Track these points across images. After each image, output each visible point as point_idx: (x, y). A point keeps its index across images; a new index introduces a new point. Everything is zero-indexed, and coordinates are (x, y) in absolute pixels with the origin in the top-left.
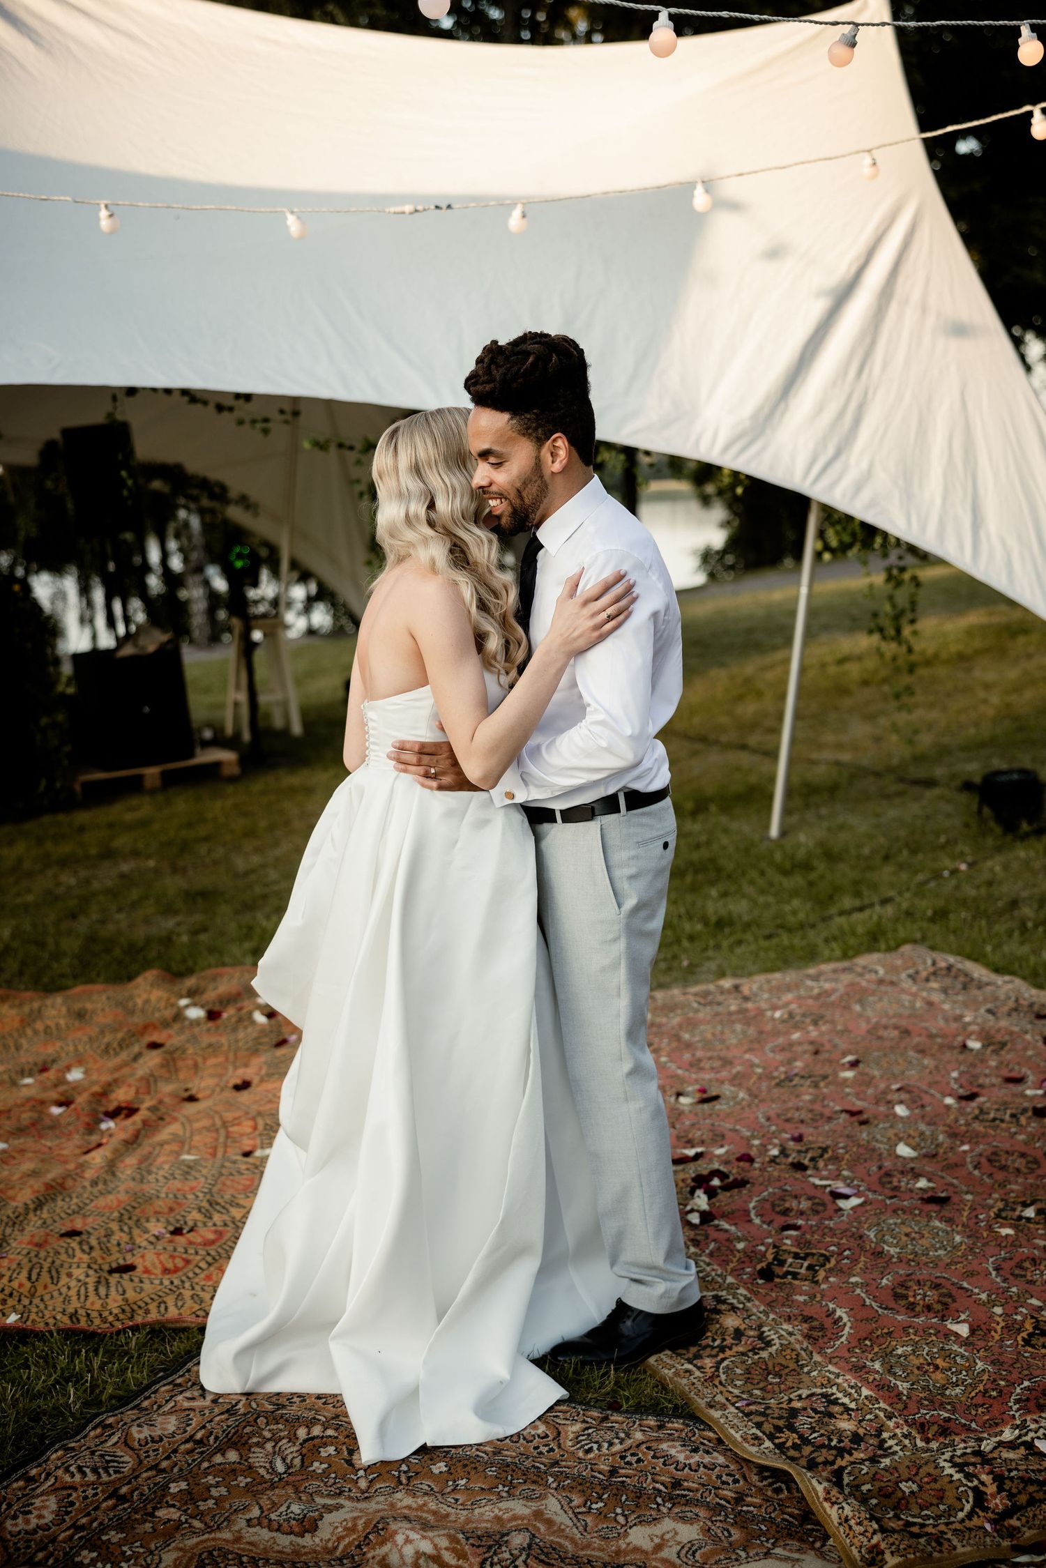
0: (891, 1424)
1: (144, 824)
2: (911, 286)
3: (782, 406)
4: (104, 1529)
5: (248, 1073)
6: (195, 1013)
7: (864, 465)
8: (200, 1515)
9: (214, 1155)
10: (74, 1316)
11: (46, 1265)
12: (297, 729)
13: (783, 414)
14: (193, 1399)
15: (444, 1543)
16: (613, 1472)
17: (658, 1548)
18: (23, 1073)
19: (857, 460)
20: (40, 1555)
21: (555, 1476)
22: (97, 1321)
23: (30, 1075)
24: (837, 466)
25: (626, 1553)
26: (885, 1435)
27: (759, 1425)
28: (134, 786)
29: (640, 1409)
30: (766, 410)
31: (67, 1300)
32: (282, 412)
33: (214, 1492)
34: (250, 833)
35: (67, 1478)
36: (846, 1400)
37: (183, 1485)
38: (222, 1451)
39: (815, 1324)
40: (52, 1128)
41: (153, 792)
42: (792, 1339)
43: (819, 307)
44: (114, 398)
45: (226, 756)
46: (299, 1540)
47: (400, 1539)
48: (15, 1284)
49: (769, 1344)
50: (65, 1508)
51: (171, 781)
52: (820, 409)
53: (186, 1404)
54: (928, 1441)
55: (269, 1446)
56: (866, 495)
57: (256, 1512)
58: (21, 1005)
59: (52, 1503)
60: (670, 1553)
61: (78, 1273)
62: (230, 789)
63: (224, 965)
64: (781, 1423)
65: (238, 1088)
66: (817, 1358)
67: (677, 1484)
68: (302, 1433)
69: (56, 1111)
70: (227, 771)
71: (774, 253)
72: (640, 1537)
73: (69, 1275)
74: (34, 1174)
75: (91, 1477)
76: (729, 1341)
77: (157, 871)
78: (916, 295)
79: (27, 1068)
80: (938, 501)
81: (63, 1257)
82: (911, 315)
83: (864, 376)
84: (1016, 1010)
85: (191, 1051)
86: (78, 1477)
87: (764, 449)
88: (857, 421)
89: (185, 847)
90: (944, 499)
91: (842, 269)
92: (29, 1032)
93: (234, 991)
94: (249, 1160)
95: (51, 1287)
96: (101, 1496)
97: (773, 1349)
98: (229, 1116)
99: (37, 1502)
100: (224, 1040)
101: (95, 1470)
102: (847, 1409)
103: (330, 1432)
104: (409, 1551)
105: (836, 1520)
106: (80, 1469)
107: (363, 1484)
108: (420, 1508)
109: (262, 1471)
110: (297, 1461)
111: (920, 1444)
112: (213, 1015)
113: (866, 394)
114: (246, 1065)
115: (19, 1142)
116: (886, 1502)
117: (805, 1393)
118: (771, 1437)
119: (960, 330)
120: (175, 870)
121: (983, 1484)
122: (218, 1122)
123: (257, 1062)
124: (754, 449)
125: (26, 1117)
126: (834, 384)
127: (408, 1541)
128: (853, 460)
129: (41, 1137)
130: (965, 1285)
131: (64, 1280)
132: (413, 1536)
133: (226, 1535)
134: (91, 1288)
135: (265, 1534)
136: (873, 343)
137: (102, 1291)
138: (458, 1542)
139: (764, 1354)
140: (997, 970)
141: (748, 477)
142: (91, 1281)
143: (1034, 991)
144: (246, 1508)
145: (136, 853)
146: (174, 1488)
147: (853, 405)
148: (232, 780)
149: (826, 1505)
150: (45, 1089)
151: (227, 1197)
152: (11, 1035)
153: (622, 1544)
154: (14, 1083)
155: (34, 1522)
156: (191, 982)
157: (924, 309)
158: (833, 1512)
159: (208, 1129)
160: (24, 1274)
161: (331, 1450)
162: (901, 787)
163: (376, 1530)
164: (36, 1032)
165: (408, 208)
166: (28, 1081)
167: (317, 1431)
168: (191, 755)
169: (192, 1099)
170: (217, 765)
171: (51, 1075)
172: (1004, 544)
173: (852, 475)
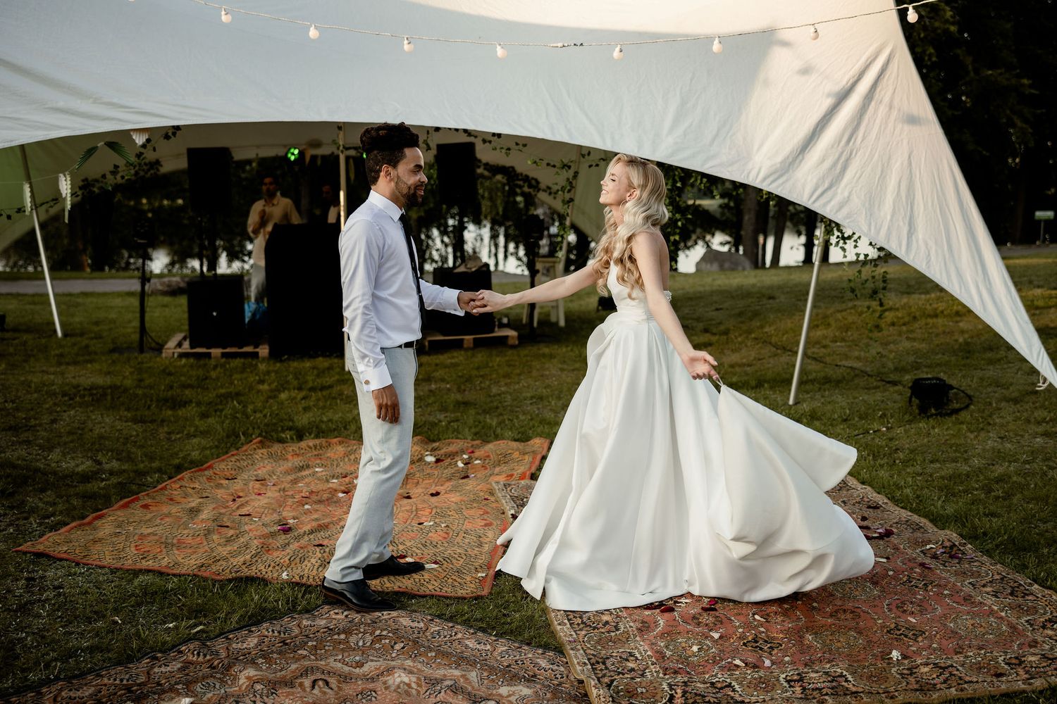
0: (652, 667)
1: (455, 365)
2: (884, 93)
3: (801, 157)
4: (272, 652)
5: (439, 489)
6: (430, 459)
7: (846, 194)
8: (314, 655)
9: (405, 523)
10: (301, 577)
11: (300, 556)
12: (562, 323)
13: (801, 161)
14: (337, 614)
15: (414, 679)
16: (509, 666)
17: (510, 696)
18: (333, 477)
19: (842, 191)
20: (242, 657)
21: (481, 665)
22: (311, 580)
23: (337, 478)
24: (830, 193)
25: (494, 695)
26: (647, 671)
27: (589, 659)
28: (458, 345)
29: (539, 646)
30: (790, 160)
31: (303, 571)
32: (517, 144)
33: (327, 648)
34: (507, 376)
35: (266, 633)
36: (638, 656)
37: (315, 643)
38: (339, 634)
39: (647, 625)
40: (335, 502)
41: (467, 349)
42: (630, 629)
43: (829, 102)
44: (428, 132)
45: (512, 333)
46: (354, 670)
47: (396, 675)
48: (282, 561)
49: (618, 630)
50: (261, 643)
51: (478, 344)
52: (823, 160)
53: (334, 617)
54: (665, 674)
55: (360, 635)
56: (845, 211)
57: (340, 657)
58: (348, 446)
59: (256, 641)
60: (513, 699)
61: (313, 561)
62: (510, 352)
63: (457, 438)
64: (600, 660)
65: (432, 495)
66: (638, 638)
67: (534, 676)
68: (378, 632)
69: (341, 495)
70: (511, 342)
71: (806, 71)
72: (504, 690)
73: (309, 561)
74: (317, 520)
75: (276, 634)
76: (601, 625)
77: (449, 390)
78: (887, 99)
79: (337, 474)
80: (889, 217)
81: (310, 554)
82: (883, 110)
83: (851, 143)
84: (859, 503)
85: (418, 476)
86: (271, 633)
87: (787, 180)
88: (844, 169)
89: (469, 379)
90: (892, 216)
91: (843, 81)
92: (346, 459)
93: (454, 451)
94: (420, 526)
95: (298, 565)
96: (277, 642)
97: (618, 633)
98: (420, 506)
99: (249, 639)
100: (436, 472)
101: (279, 632)
102: (637, 659)
103: (390, 635)
104: (398, 680)
105: (595, 695)
106: (273, 631)
107: (394, 655)
108: (414, 667)
109: (352, 644)
110: (368, 644)
111: (661, 675)
112: (438, 461)
113: (851, 154)
114: (442, 485)
115: (315, 506)
116: (627, 694)
117: (621, 650)
118: (592, 665)
119: (912, 120)
120: (459, 390)
121: (676, 693)
122: (414, 508)
123: (448, 485)
124: (780, 181)
125: (325, 496)
126: (832, 147)
127: (399, 676)
128: (839, 191)
129: (329, 505)
130: (733, 618)
131: (306, 562)
132: (403, 675)
133: (323, 663)
134: (316, 567)
135: (340, 665)
136: (858, 125)
137: (320, 569)
138: (420, 680)
139: (613, 634)
140: (863, 483)
141: (777, 196)
142: (317, 565)
143: (875, 494)
144: (337, 655)
145: (443, 380)
146: (310, 644)
147: (843, 159)
148: (513, 347)
149: (593, 688)
150: (341, 485)
151: (401, 540)
152: (337, 460)
153: (494, 692)
154: (327, 481)
155: (245, 645)
156: (436, 445)
157: (891, 107)
158: (595, 691)
159: (407, 511)
160: (289, 557)
161: (387, 641)
162: (880, 384)
163: (388, 670)
164: (349, 460)
165: (560, 45)
166: (334, 481)
167: (384, 633)
168: (493, 331)
169: (409, 497)
170: (507, 337)
171: (347, 480)
172: (926, 244)
173: (839, 198)
